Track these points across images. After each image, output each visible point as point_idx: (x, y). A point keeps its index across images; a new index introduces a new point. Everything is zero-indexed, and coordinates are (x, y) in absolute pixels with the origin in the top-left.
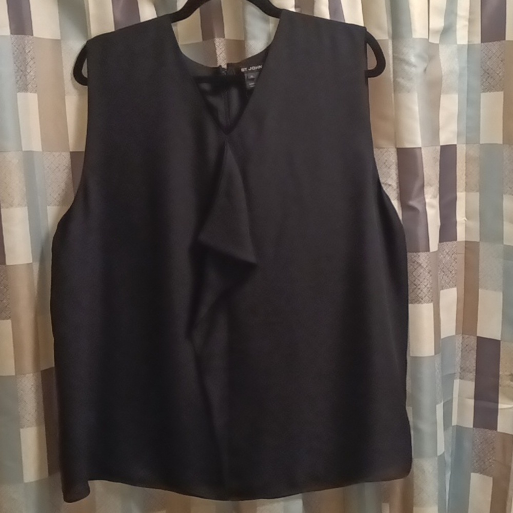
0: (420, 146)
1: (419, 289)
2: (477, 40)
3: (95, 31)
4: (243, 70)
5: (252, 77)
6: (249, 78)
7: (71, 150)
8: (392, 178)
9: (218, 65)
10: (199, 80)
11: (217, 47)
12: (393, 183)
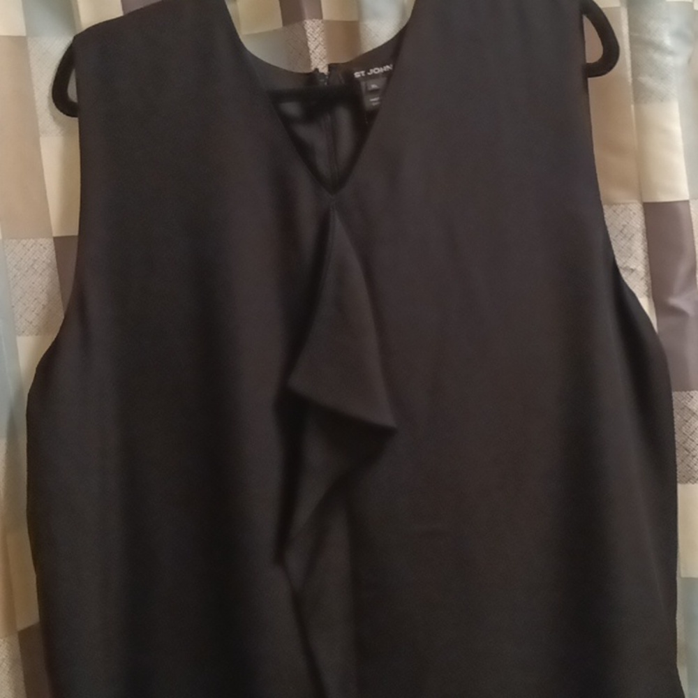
0: (687, 198)
1: (694, 456)
3: (88, 17)
5: (374, 86)
6: (370, 89)
7: (55, 234)
8: (636, 258)
9: (313, 69)
10: (277, 97)
11: (309, 35)
12: (637, 266)
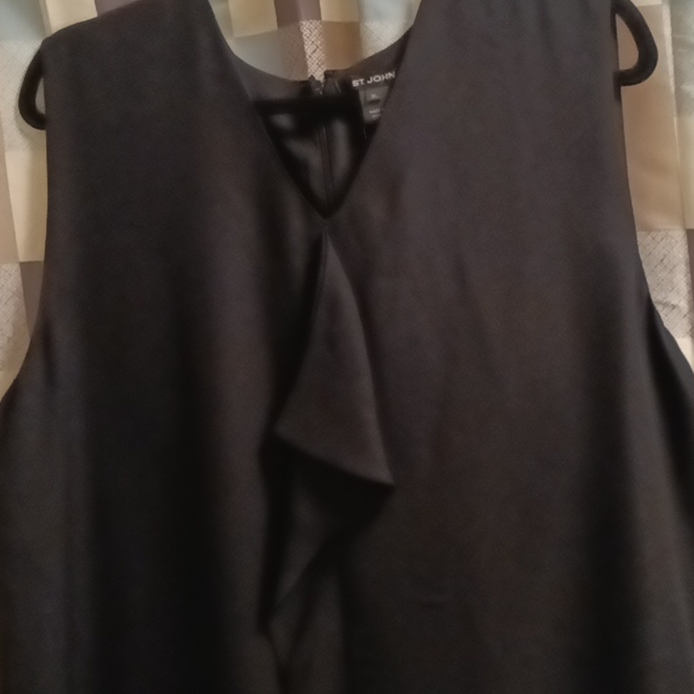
5: (373, 96)
6: (368, 99)
7: (22, 259)
8: (678, 293)
9: (309, 76)
10: (266, 108)
11: (305, 38)
12: (679, 302)
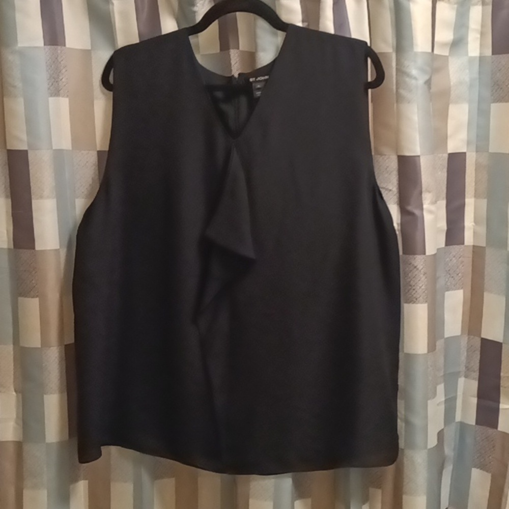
0: (419, 154)
1: (414, 290)
2: (488, 52)
3: (121, 42)
4: (251, 80)
5: (259, 86)
6: (257, 87)
7: (98, 149)
8: (392, 184)
9: (232, 75)
10: (210, 89)
11: (232, 57)
12: (393, 188)
